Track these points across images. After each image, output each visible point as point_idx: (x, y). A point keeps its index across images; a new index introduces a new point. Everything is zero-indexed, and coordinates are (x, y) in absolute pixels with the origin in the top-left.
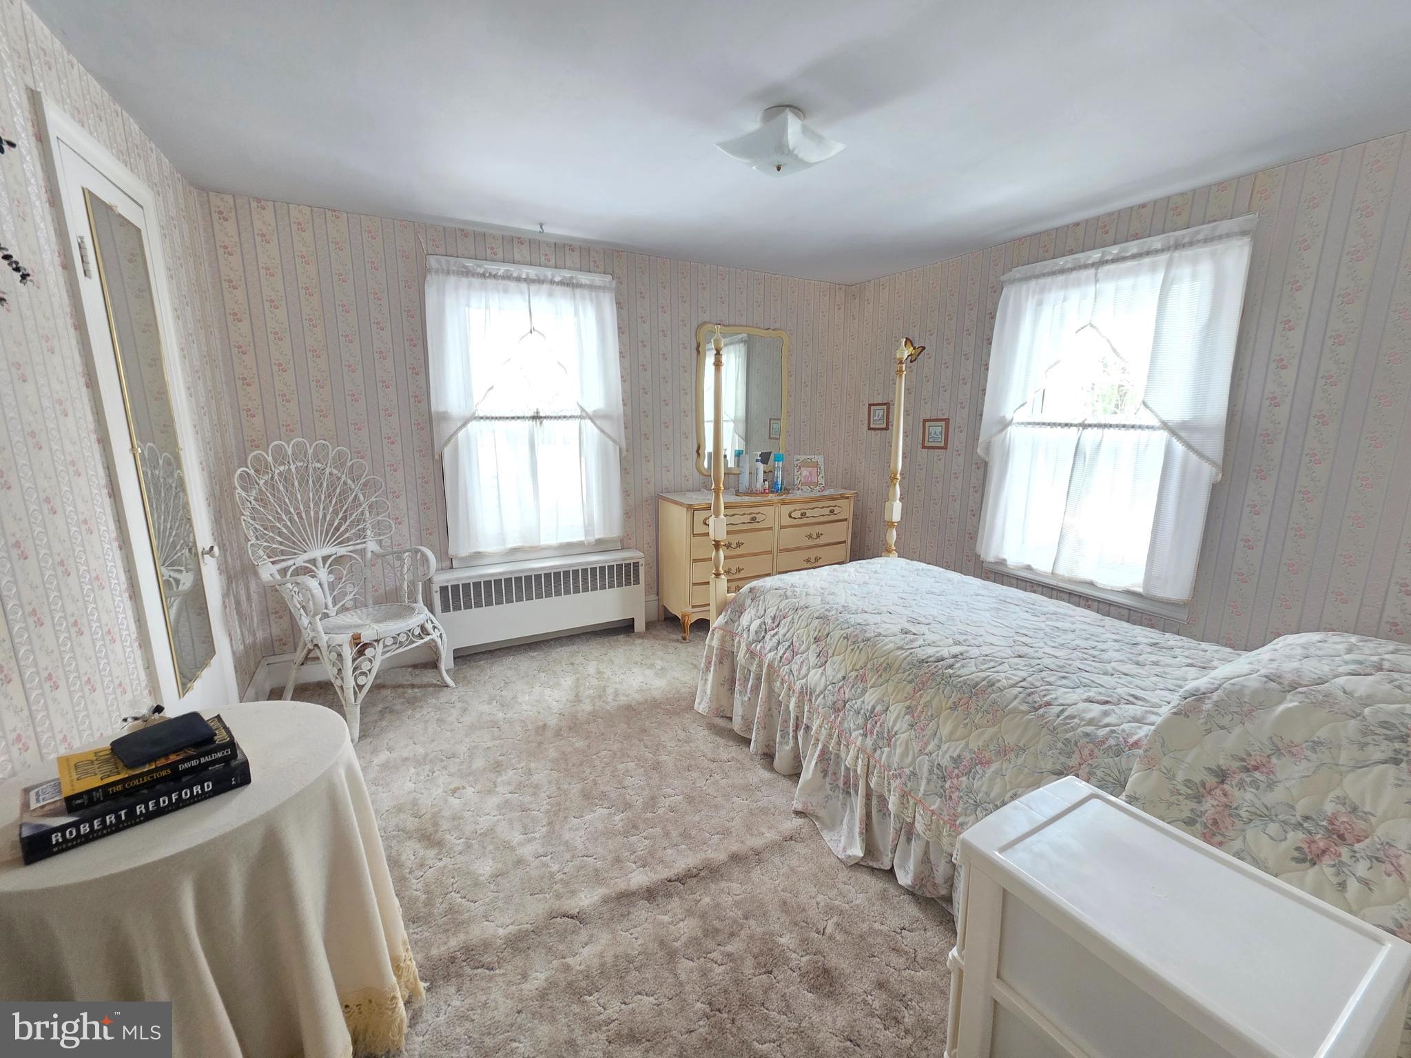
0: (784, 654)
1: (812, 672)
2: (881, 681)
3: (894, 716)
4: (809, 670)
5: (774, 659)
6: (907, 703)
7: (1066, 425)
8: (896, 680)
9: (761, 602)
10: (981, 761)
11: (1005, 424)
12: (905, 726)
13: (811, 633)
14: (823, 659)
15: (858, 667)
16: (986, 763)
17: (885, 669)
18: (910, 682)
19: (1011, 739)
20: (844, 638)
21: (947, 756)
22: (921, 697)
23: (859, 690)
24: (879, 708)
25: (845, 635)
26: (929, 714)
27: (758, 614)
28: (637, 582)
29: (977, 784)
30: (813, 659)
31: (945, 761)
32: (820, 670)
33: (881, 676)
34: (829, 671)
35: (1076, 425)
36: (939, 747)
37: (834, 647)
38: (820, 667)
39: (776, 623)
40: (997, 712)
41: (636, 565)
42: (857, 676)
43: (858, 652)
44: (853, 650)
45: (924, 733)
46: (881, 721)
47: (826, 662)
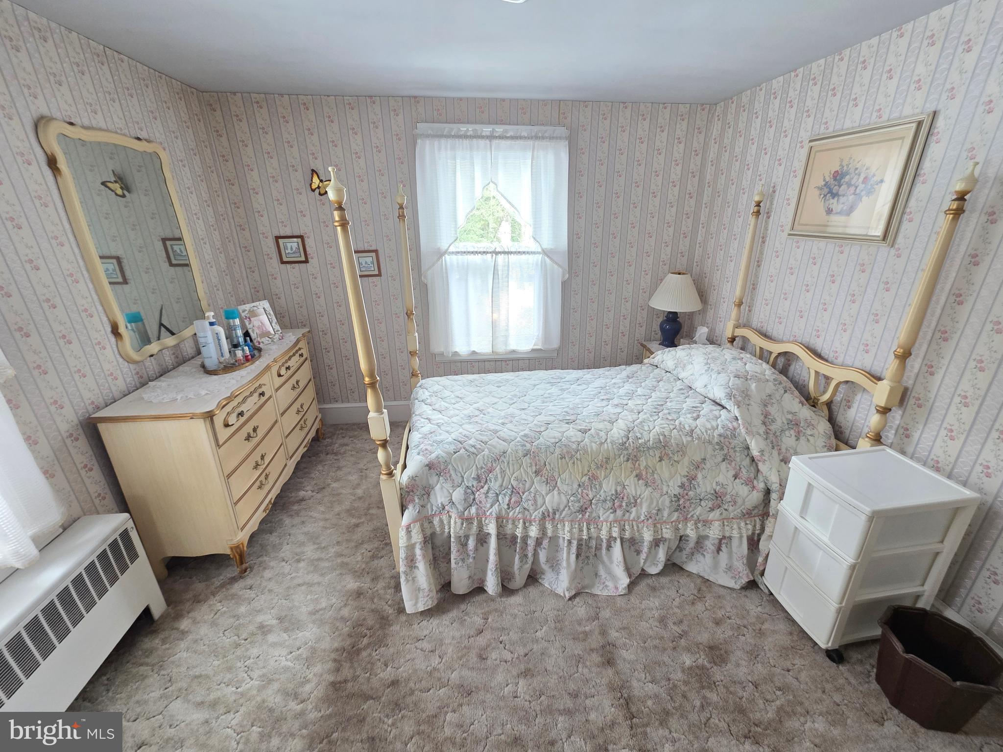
0: (510, 500)
1: (547, 499)
2: (608, 471)
3: (633, 487)
4: (544, 499)
5: (500, 511)
6: (634, 473)
7: (484, 252)
8: (618, 465)
9: (452, 472)
10: (692, 479)
11: (441, 254)
12: (643, 488)
13: (529, 470)
14: (551, 483)
15: (586, 472)
16: (694, 478)
17: (607, 462)
18: (628, 460)
19: (697, 458)
20: (561, 458)
21: (676, 487)
22: (639, 465)
23: (597, 486)
24: (619, 489)
25: (560, 456)
26: (651, 471)
27: (456, 483)
28: (134, 556)
29: (698, 491)
30: (543, 489)
31: (677, 490)
32: (555, 492)
33: (606, 468)
34: (564, 488)
35: (491, 253)
36: (668, 486)
37: (557, 470)
38: (553, 490)
39: (483, 481)
40: (681, 449)
41: (125, 535)
42: (589, 478)
43: (579, 462)
44: (574, 463)
45: (657, 484)
46: (626, 495)
47: (556, 484)
